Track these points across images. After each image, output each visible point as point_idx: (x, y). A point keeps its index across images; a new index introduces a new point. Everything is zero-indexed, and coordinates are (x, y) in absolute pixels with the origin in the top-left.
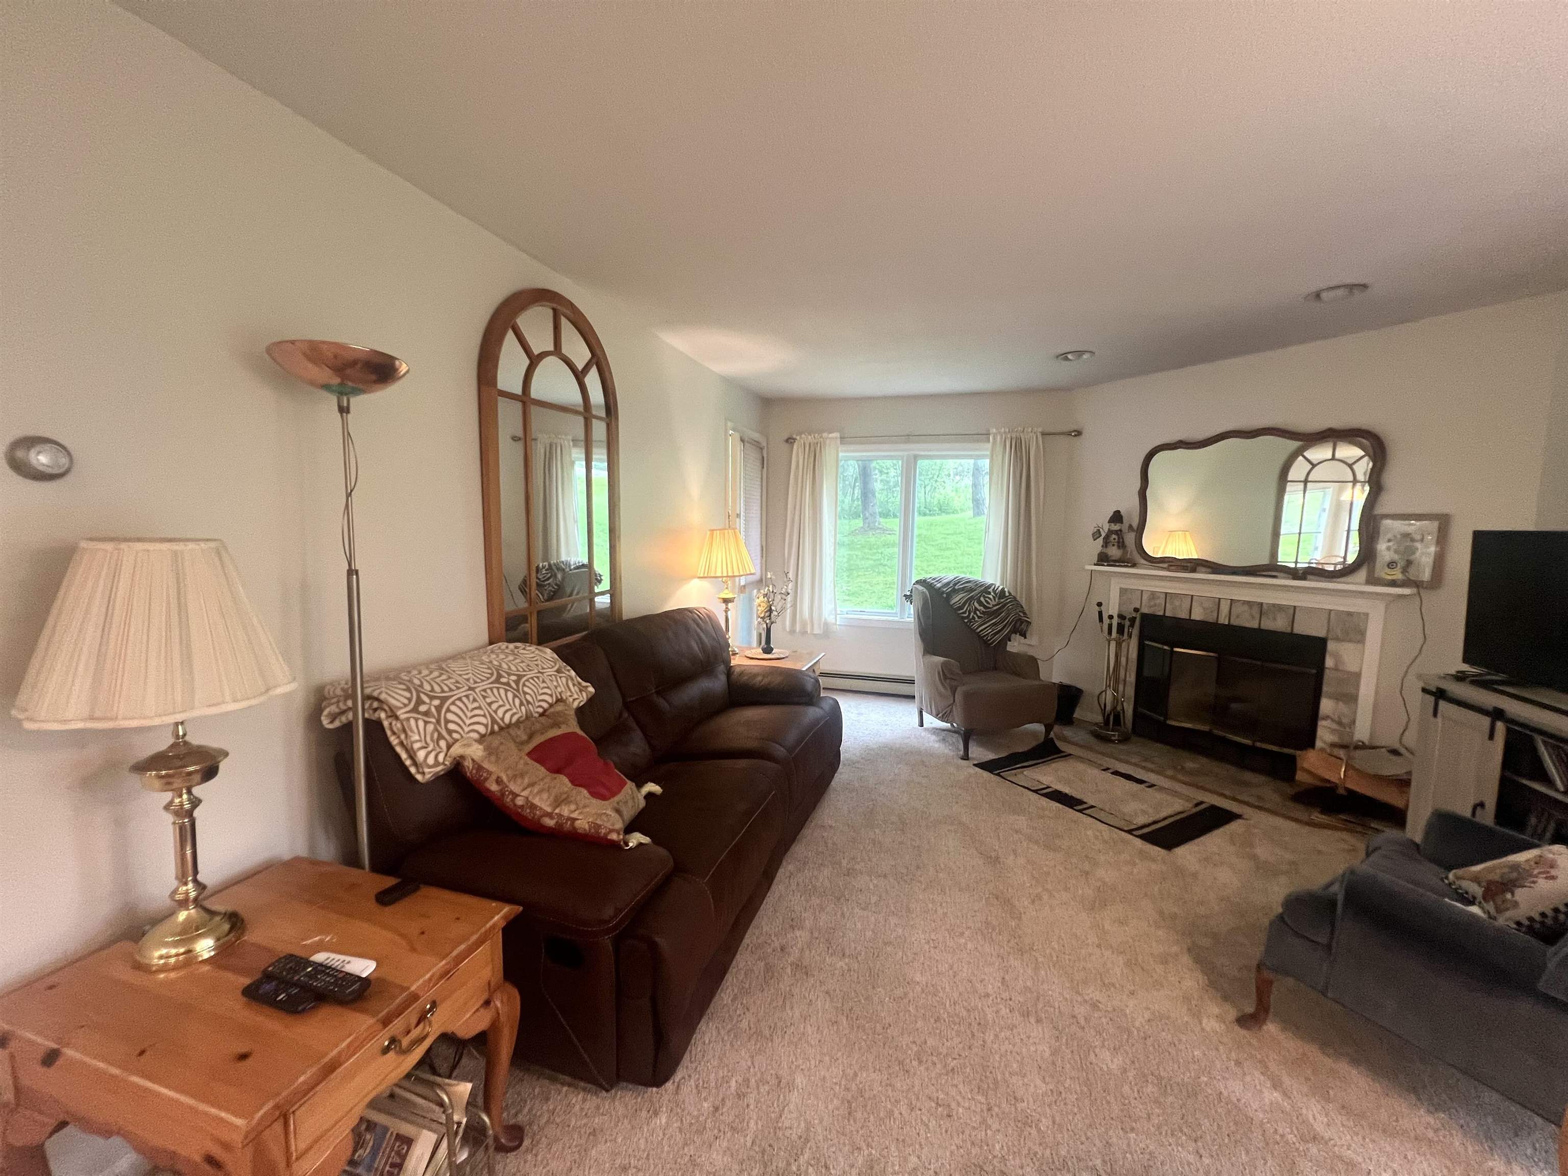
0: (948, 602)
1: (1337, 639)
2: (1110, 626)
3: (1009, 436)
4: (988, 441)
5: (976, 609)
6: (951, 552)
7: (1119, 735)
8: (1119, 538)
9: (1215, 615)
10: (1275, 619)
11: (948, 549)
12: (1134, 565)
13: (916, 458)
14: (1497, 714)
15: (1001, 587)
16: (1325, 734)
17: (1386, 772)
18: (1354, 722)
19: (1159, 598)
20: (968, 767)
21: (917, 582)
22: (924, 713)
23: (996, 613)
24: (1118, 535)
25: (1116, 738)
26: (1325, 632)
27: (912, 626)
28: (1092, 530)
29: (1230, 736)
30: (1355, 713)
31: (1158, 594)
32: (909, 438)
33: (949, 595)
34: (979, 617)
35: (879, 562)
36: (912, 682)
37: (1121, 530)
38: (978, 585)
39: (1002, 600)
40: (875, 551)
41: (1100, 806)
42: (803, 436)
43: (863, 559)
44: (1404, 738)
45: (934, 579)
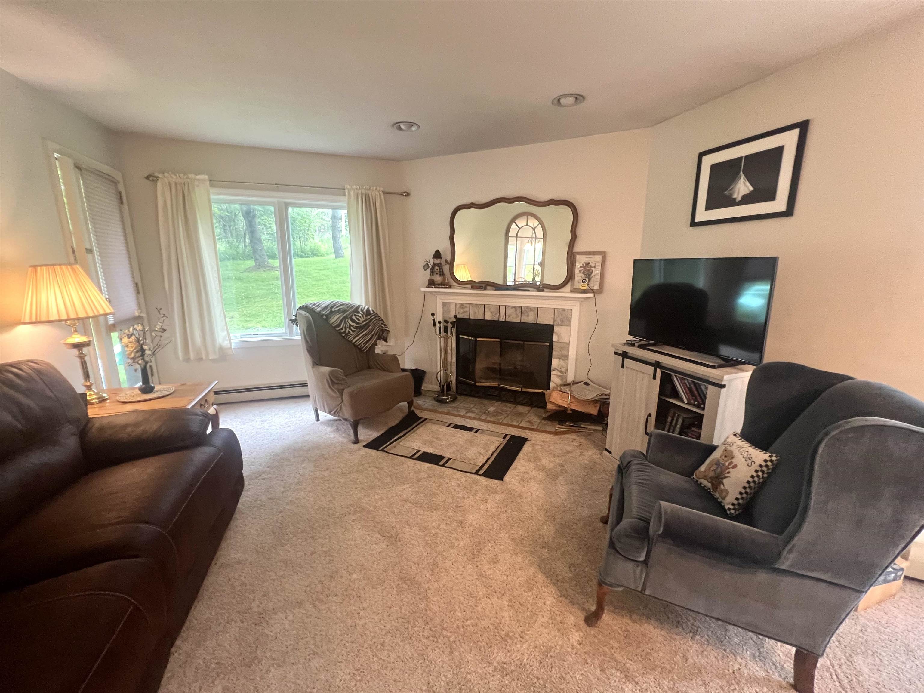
0: (328, 323)
1: (558, 325)
2: (440, 328)
3: (360, 191)
4: (345, 195)
5: (350, 325)
6: (323, 282)
7: (451, 398)
8: (440, 269)
9: (498, 316)
10: (528, 316)
11: (321, 280)
12: (450, 287)
13: (287, 205)
14: (657, 365)
15: (367, 307)
16: (555, 380)
17: (588, 398)
18: (567, 370)
19: (466, 307)
20: (359, 449)
21: (300, 308)
22: (319, 411)
23: (366, 327)
24: (439, 266)
25: (450, 400)
26: (552, 321)
27: (300, 343)
28: (422, 264)
29: (509, 387)
30: (568, 364)
31: (466, 305)
32: (278, 187)
33: (328, 317)
34: (353, 331)
35: (271, 291)
36: (305, 385)
37: (440, 263)
38: (349, 306)
39: (369, 317)
40: (267, 283)
41: (454, 458)
42: (166, 174)
43: (258, 289)
44: (589, 375)
45: (314, 305)
